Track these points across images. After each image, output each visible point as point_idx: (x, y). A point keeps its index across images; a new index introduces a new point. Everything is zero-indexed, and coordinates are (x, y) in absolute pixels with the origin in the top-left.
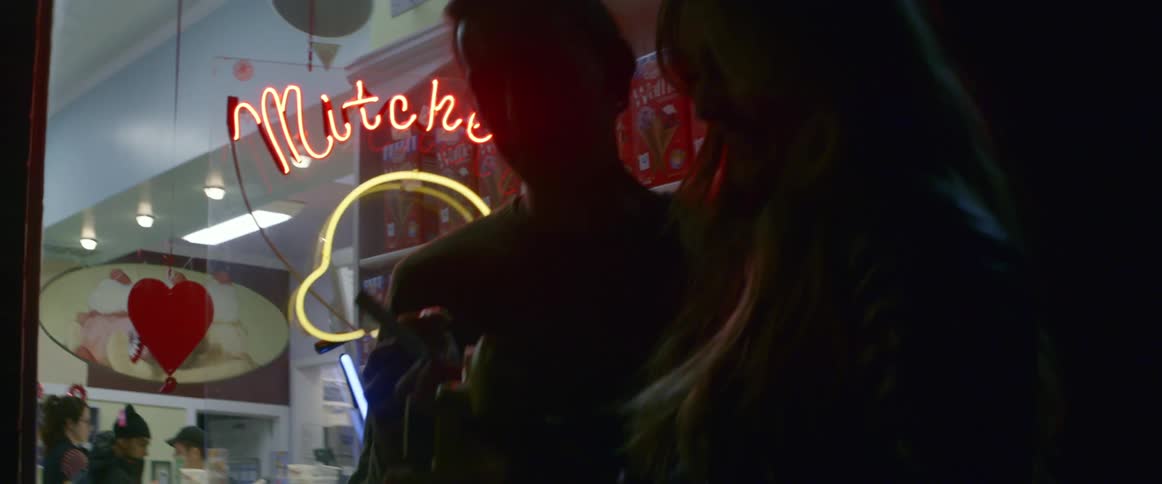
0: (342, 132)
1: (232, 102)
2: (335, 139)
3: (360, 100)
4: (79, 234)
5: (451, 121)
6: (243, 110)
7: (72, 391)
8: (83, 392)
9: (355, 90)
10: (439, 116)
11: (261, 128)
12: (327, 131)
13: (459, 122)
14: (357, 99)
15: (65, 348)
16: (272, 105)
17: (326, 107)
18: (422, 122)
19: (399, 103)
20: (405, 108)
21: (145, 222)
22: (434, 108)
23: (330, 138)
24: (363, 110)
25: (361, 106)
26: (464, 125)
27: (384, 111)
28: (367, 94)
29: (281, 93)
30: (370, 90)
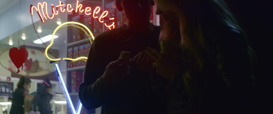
0: (56, 13)
1: (31, 6)
2: (54, 14)
3: (61, 5)
4: (8, 41)
5: (81, 10)
6: (34, 8)
7: (7, 78)
8: (10, 78)
9: (59, 3)
10: (78, 9)
11: (38, 12)
12: (53, 12)
13: (83, 10)
14: (59, 5)
15: (6, 68)
16: (40, 7)
17: (53, 7)
18: (75, 10)
19: (69, 6)
20: (71, 7)
21: (24, 38)
22: (77, 7)
23: (53, 14)
24: (61, 8)
25: (61, 7)
26: (84, 11)
27: (66, 8)
28: (62, 4)
29: (42, 4)
30: (63, 3)
